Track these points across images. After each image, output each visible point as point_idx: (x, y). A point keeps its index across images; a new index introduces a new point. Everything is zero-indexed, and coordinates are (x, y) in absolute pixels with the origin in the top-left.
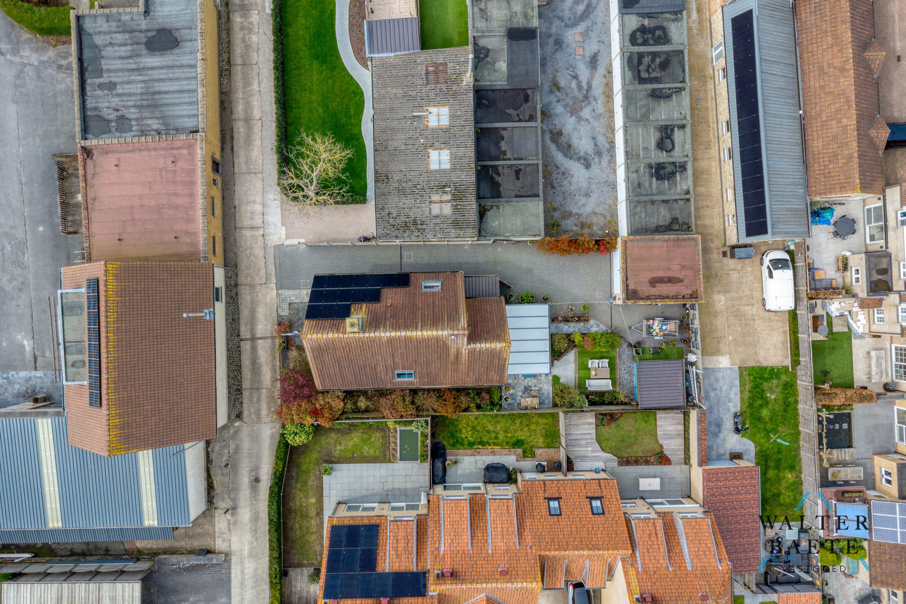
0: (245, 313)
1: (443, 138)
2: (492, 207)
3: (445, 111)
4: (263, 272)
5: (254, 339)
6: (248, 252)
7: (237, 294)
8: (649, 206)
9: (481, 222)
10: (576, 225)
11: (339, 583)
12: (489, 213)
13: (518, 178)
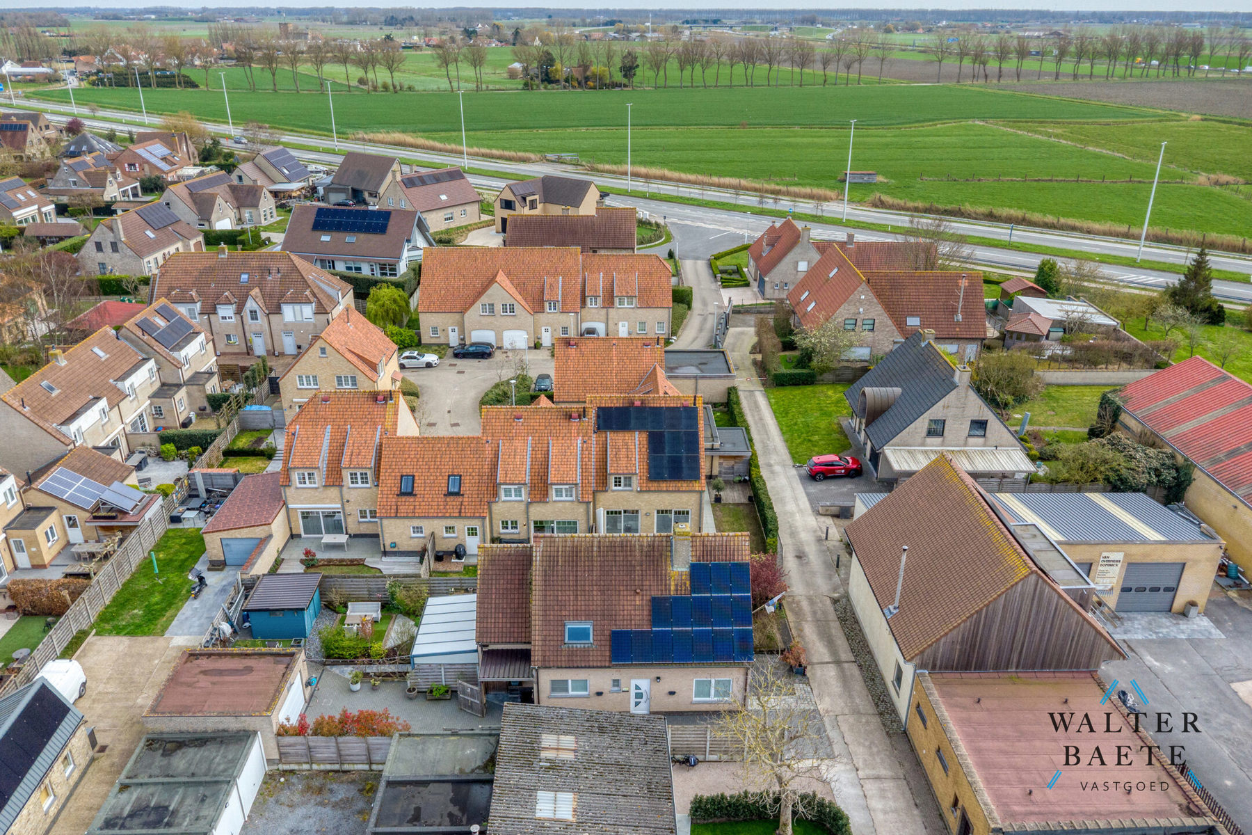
0: (858, 685)
2: (475, 771)
4: (844, 728)
5: (838, 662)
6: (875, 750)
7: (877, 705)
9: (495, 753)
10: (331, 791)
11: (684, 421)
12: (479, 763)
13: (418, 810)
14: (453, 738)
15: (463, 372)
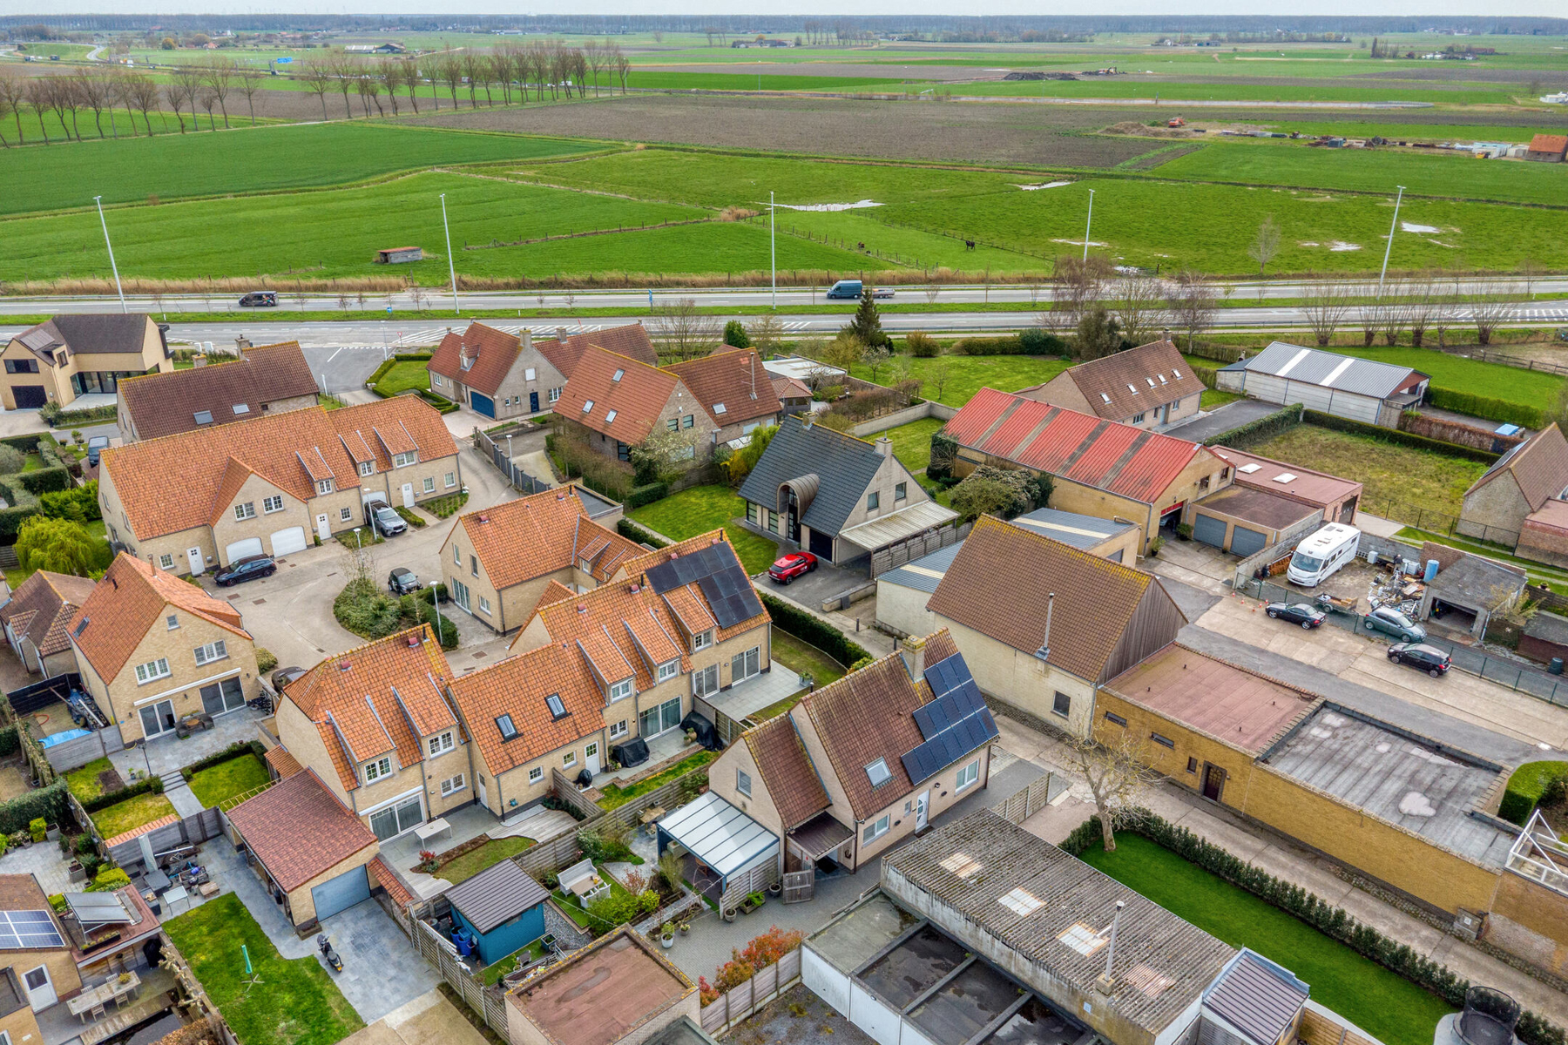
2: (902, 929)
3: (1083, 950)
4: (1053, 762)
10: (769, 1033)
12: (898, 921)
14: (850, 917)
15: (262, 601)
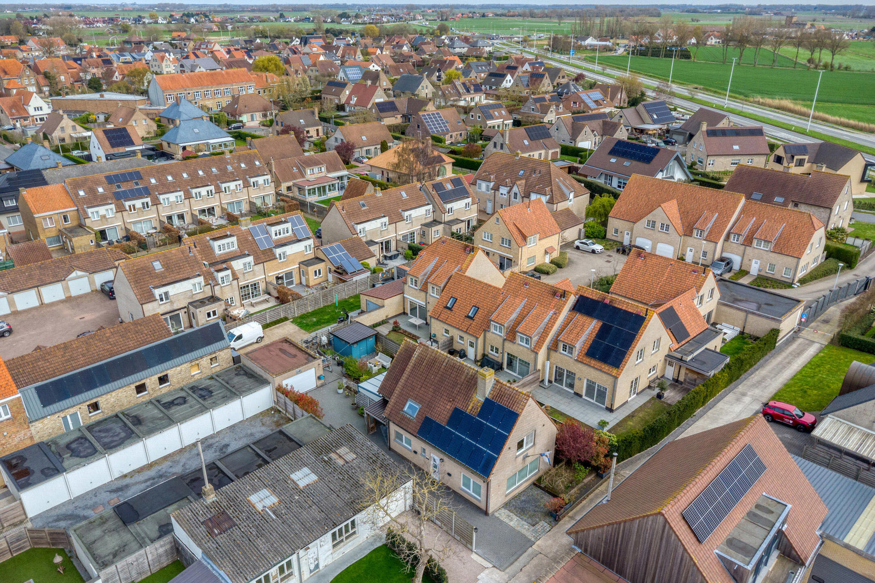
1: (283, 486)
3: (254, 498)
4: (534, 563)
8: (237, 387)
13: (275, 448)
